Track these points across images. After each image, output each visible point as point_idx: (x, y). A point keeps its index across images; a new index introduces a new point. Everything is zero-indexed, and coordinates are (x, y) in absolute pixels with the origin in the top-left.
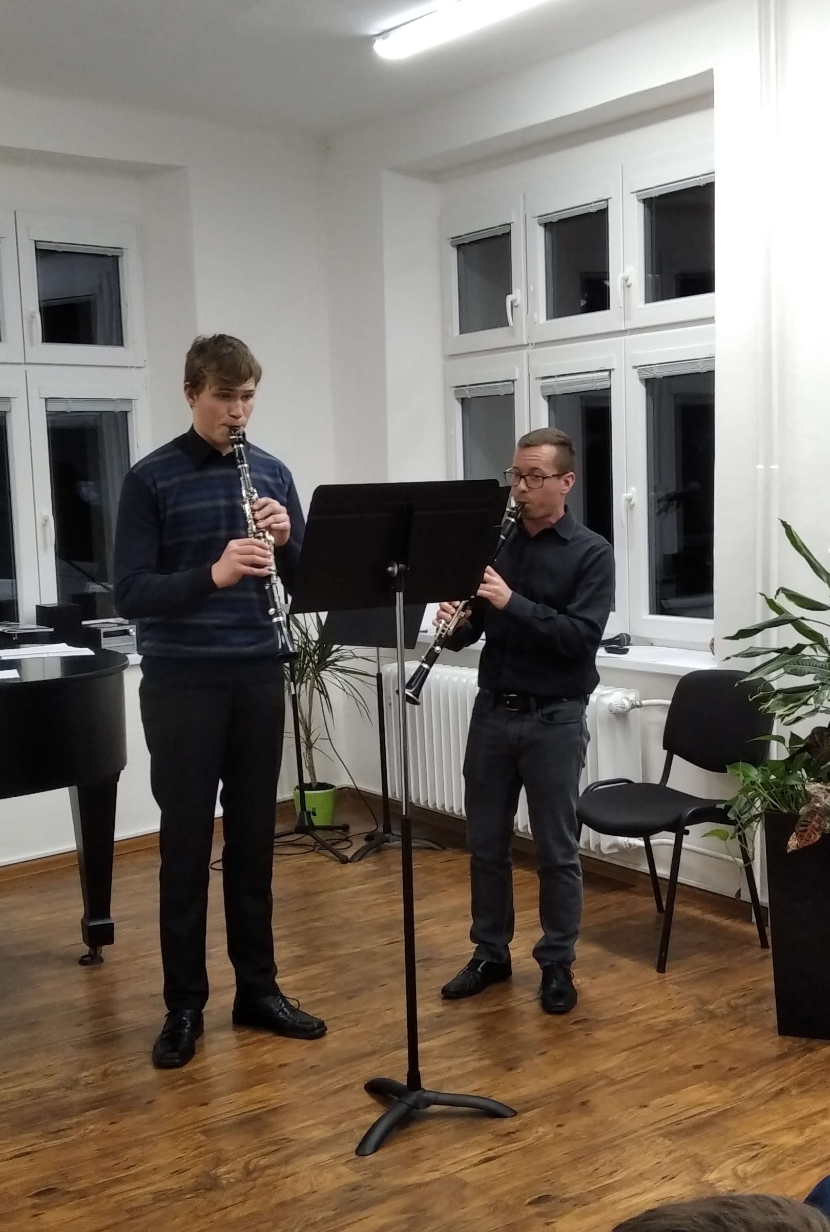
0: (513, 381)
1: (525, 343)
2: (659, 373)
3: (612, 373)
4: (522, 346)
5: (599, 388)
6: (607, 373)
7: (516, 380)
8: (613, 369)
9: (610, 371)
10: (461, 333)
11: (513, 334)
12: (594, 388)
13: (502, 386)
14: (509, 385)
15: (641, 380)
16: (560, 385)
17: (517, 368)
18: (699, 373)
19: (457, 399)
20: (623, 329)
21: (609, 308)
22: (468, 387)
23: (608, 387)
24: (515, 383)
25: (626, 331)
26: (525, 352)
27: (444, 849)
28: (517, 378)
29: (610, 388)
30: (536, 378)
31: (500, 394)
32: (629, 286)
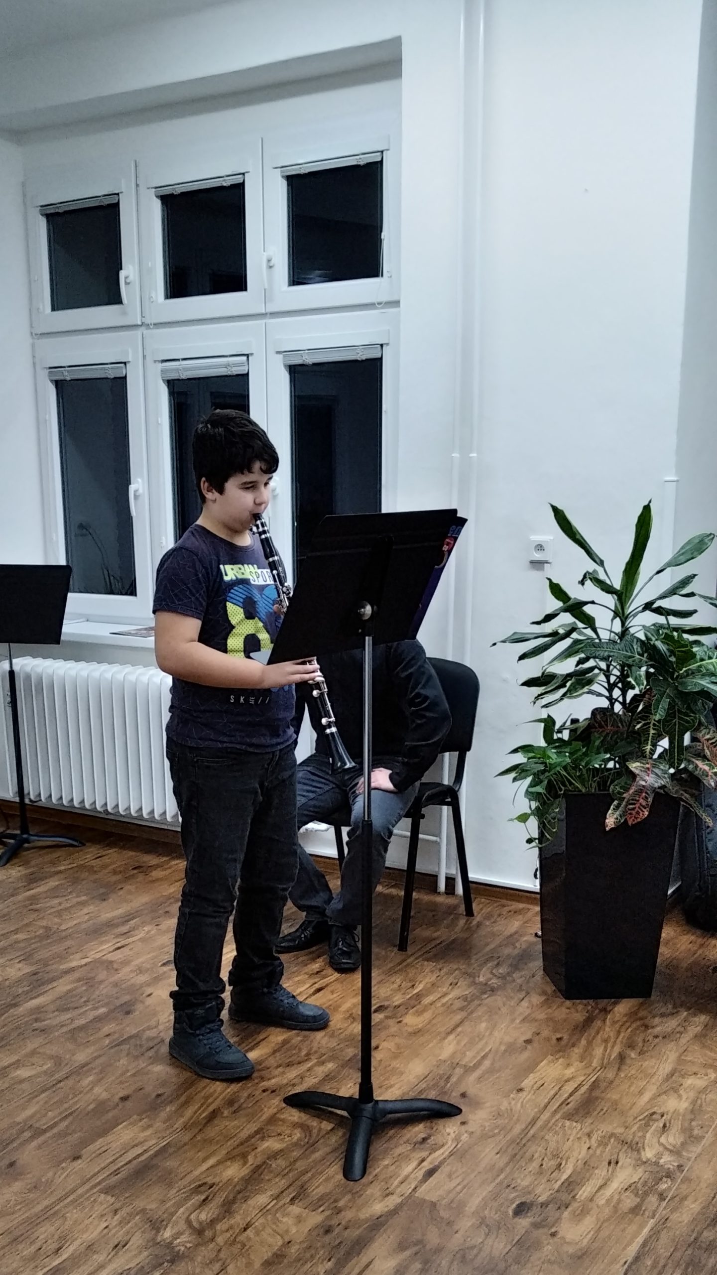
0: (125, 363)
1: (139, 323)
2: (310, 360)
3: (250, 358)
4: (136, 326)
5: (235, 373)
6: (245, 358)
7: (129, 362)
8: (252, 354)
9: (248, 356)
10: (54, 308)
11: (124, 313)
12: (229, 373)
13: (112, 368)
14: (121, 368)
15: (285, 366)
16: (186, 369)
17: (130, 351)
18: (356, 361)
19: (52, 381)
20: (264, 311)
21: (246, 289)
22: (66, 369)
23: (246, 372)
24: (128, 365)
25: (266, 314)
26: (138, 333)
27: (84, 845)
28: (130, 360)
29: (248, 374)
30: (155, 361)
31: (109, 377)
32: (271, 267)
